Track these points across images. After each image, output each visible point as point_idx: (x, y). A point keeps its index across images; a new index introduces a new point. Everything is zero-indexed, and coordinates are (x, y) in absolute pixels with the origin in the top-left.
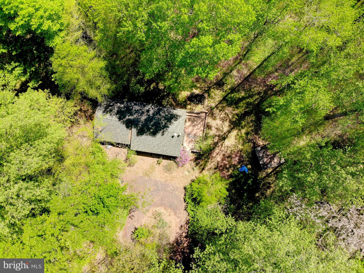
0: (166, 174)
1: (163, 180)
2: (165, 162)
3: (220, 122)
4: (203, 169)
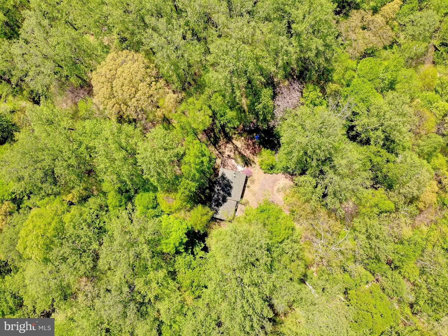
0: (256, 183)
1: (259, 186)
2: (248, 183)
3: (227, 149)
4: (253, 162)
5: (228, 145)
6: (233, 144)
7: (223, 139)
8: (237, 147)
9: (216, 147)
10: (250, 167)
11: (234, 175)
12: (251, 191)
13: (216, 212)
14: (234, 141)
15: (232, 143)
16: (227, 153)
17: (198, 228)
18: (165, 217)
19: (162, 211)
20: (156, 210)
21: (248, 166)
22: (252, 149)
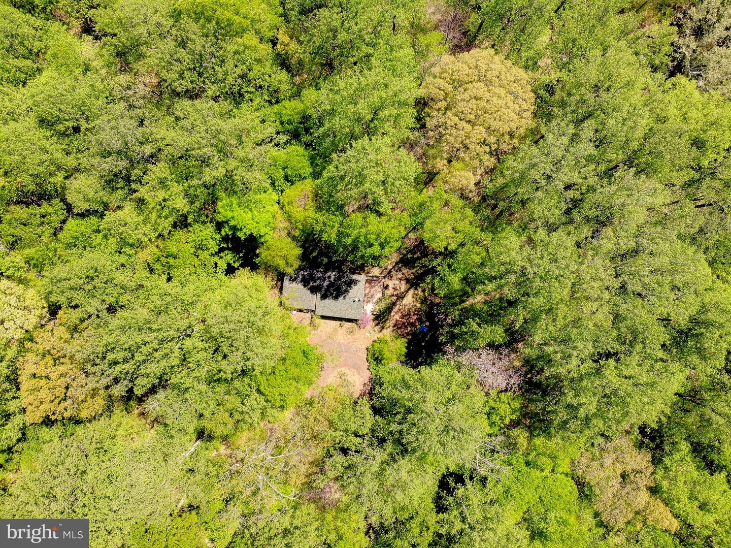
0: (349, 336)
1: (345, 342)
2: (347, 325)
3: (398, 282)
4: (383, 328)
5: (403, 282)
6: (407, 291)
7: (413, 273)
8: (403, 298)
9: (397, 263)
10: (374, 324)
11: (357, 300)
12: (335, 330)
13: (293, 280)
14: (411, 292)
15: (409, 290)
16: (391, 284)
17: (264, 254)
18: (273, 197)
19: (282, 191)
20: (282, 182)
21: (374, 320)
22: (404, 323)
